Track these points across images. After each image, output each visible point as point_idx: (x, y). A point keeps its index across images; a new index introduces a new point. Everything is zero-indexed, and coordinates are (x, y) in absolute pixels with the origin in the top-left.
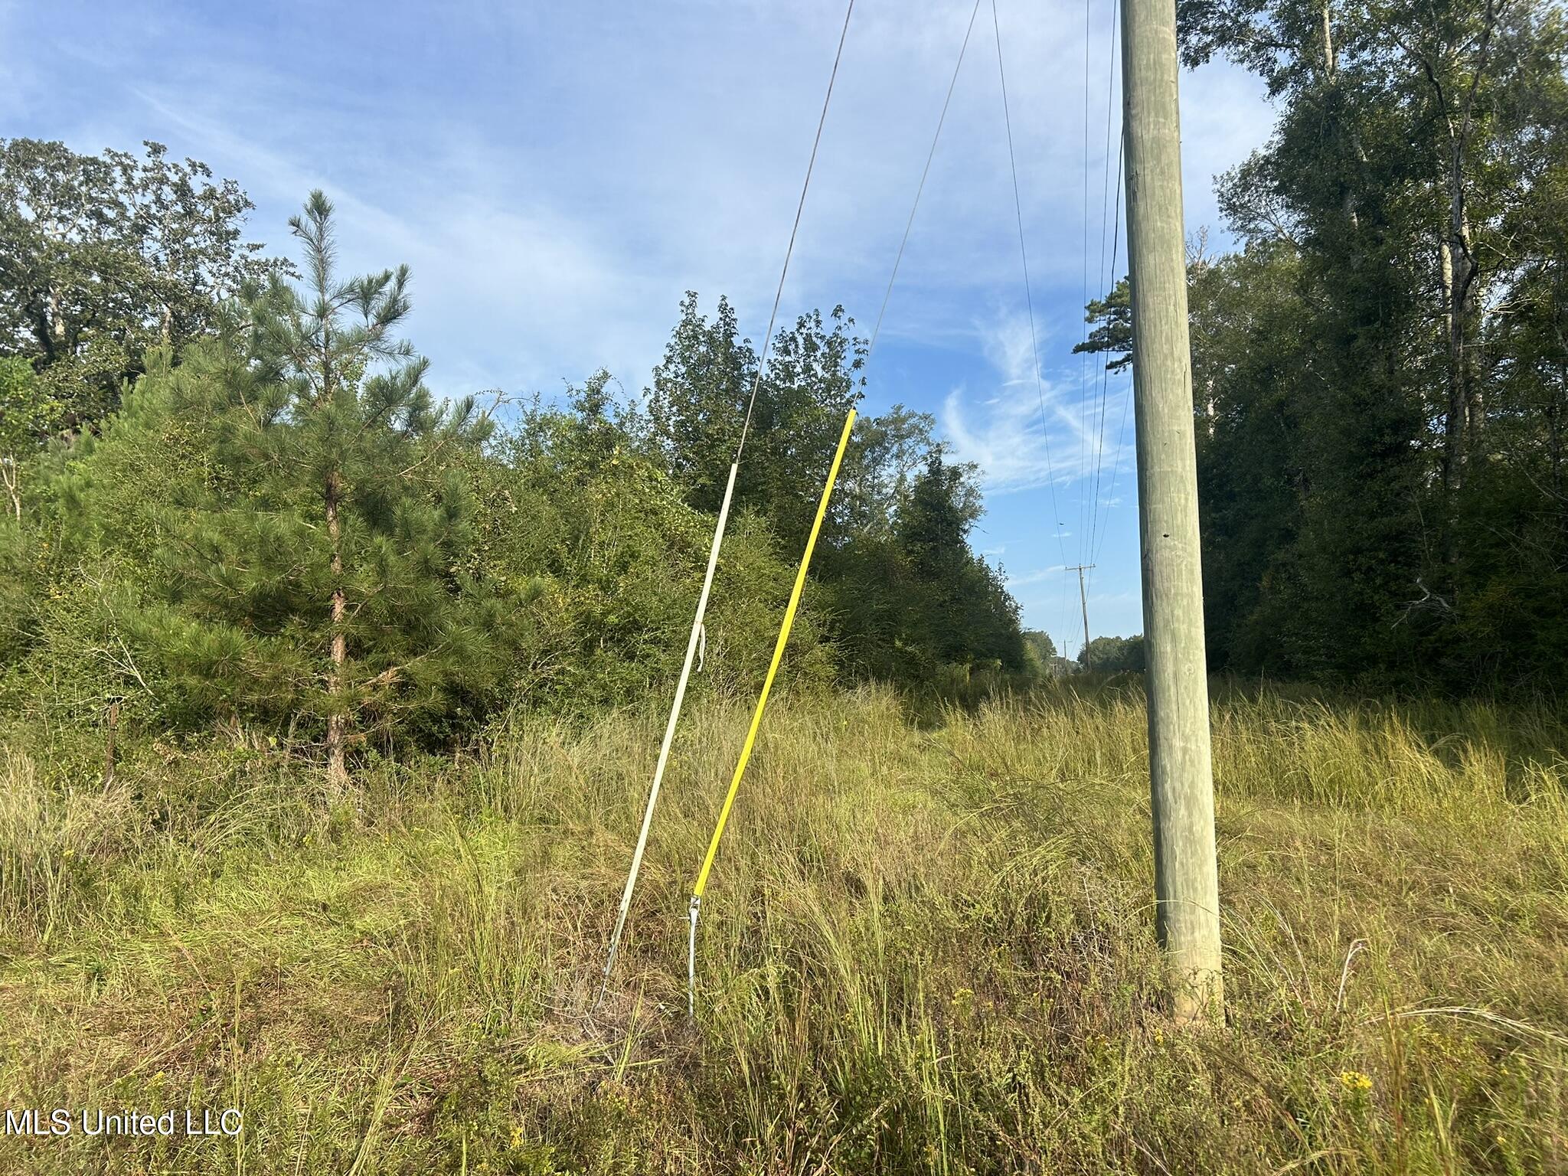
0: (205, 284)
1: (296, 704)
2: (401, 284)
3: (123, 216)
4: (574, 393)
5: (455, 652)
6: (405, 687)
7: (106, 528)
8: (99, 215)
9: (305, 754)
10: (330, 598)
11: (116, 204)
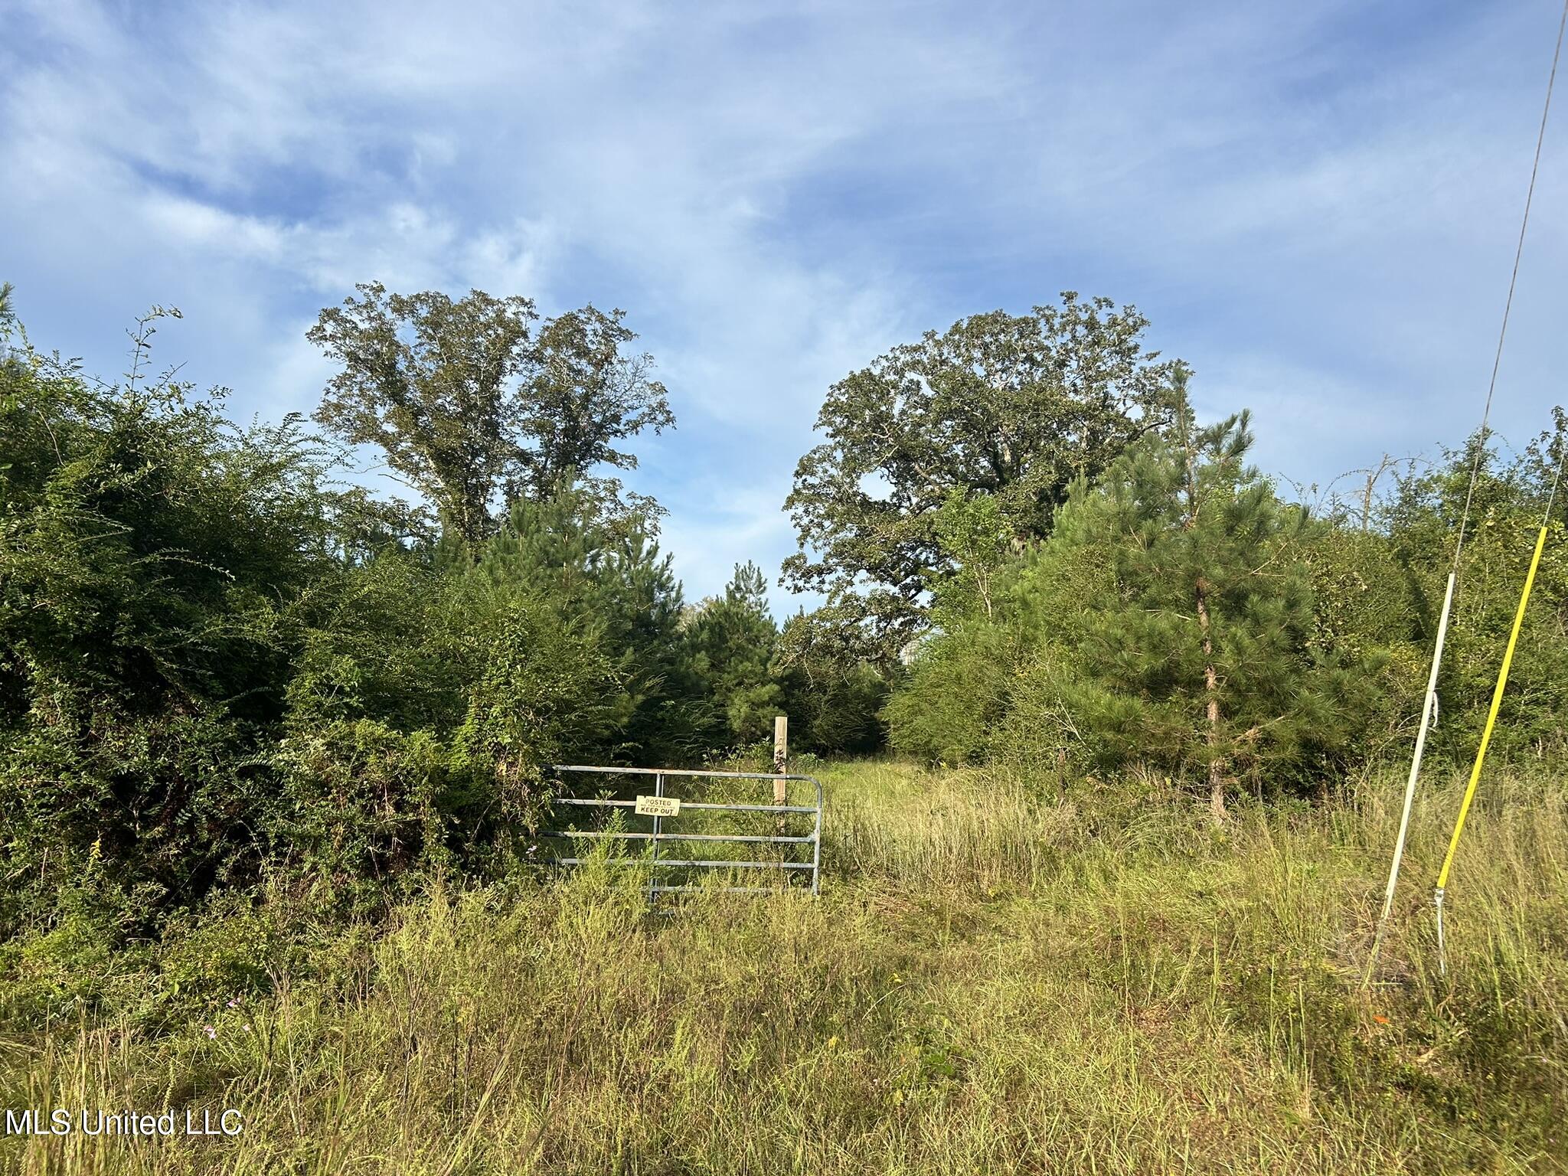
0: (1112, 399)
1: (1182, 753)
2: (1244, 424)
3: (1047, 357)
4: (1451, 455)
5: (1307, 715)
6: (1267, 741)
7: (1048, 623)
8: (1030, 359)
9: (1192, 792)
10: (1203, 673)
11: (1042, 348)
